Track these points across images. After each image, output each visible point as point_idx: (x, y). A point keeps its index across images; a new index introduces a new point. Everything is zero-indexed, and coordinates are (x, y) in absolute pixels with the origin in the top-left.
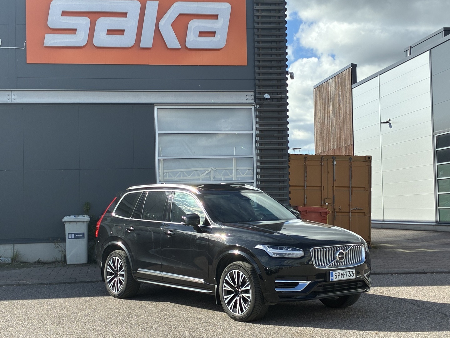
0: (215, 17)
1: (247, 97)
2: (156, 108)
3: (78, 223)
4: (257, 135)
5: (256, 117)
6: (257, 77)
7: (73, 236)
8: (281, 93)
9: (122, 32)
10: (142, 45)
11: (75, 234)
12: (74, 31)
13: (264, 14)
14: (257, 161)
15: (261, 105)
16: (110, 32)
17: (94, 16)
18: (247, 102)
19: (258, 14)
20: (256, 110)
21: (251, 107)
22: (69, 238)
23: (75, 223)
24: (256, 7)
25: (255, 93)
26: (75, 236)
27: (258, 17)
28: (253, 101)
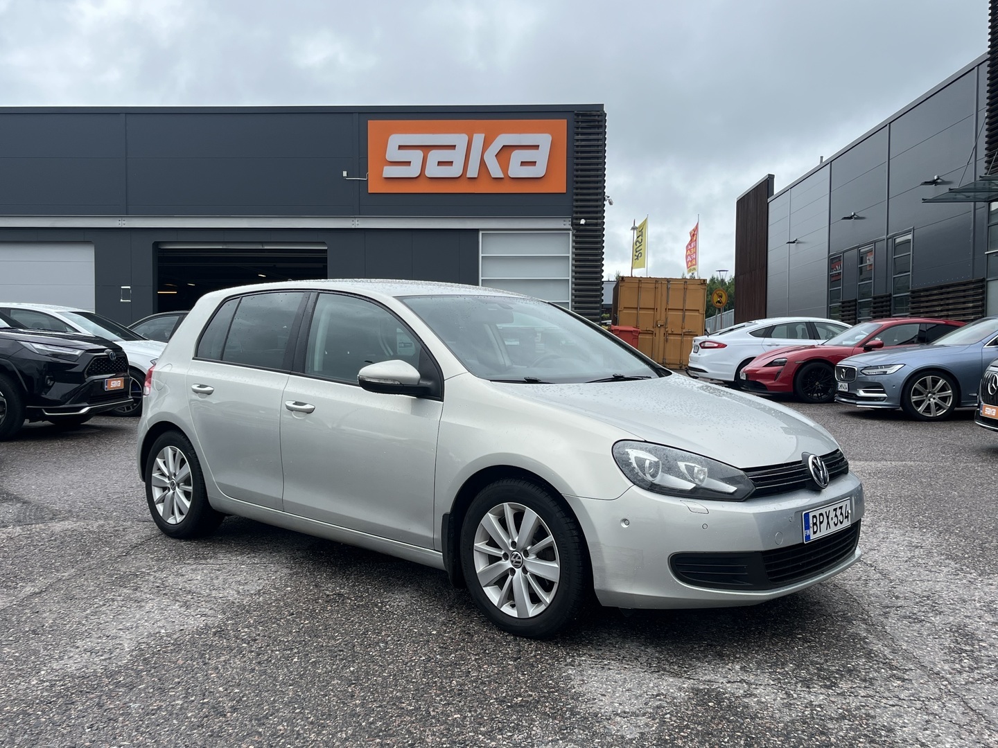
0: (537, 147)
1: (565, 223)
2: (481, 233)
4: (573, 259)
5: (573, 241)
6: (575, 204)
7: (403, 345)
8: (597, 219)
9: (450, 163)
10: (468, 176)
12: (408, 163)
13: (583, 143)
14: (572, 283)
15: (577, 230)
16: (440, 163)
17: (426, 148)
18: (565, 227)
19: (577, 144)
20: (573, 235)
21: (568, 232)
24: (577, 137)
25: (573, 219)
27: (577, 146)
28: (570, 227)
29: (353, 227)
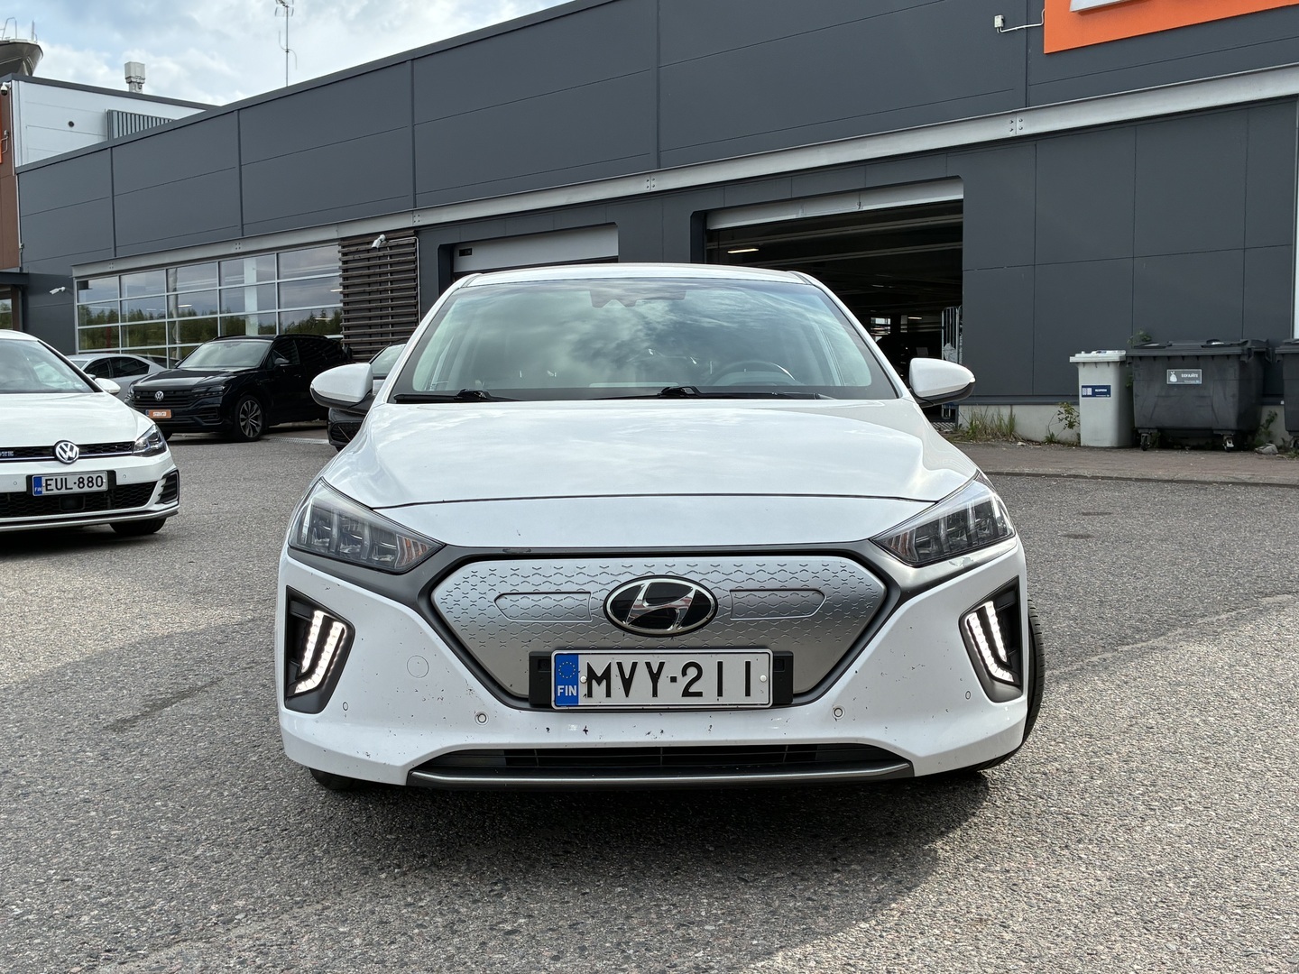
2: (1298, 104)
3: (1099, 366)
7: (1089, 391)
11: (1094, 388)
22: (1083, 396)
23: (1093, 367)
26: (1093, 391)
29: (1012, 134)
